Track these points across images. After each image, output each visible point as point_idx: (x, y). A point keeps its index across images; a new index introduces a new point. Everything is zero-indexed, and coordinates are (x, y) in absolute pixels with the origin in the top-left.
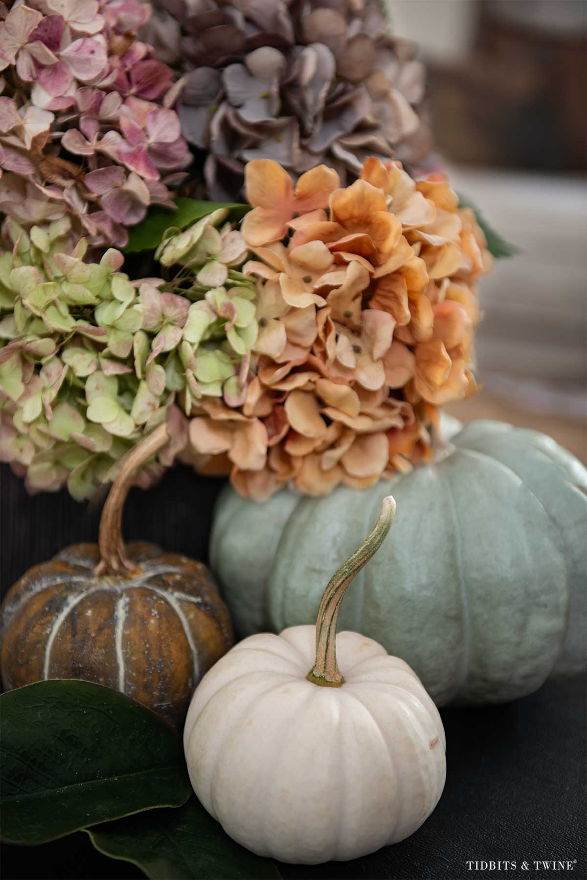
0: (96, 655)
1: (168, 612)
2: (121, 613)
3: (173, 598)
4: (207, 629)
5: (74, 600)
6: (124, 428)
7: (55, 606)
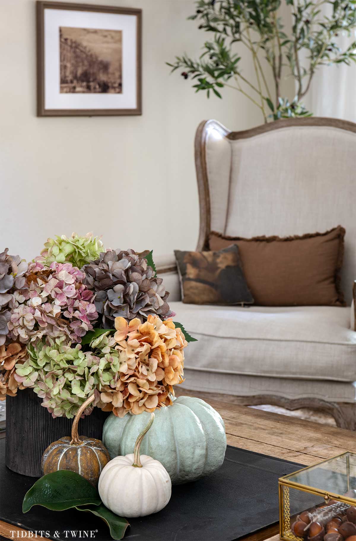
0: (73, 464)
1: (92, 452)
2: (79, 452)
3: (93, 448)
4: (103, 458)
5: (65, 450)
6: (83, 395)
7: (60, 452)
